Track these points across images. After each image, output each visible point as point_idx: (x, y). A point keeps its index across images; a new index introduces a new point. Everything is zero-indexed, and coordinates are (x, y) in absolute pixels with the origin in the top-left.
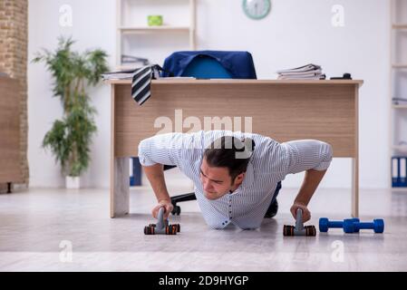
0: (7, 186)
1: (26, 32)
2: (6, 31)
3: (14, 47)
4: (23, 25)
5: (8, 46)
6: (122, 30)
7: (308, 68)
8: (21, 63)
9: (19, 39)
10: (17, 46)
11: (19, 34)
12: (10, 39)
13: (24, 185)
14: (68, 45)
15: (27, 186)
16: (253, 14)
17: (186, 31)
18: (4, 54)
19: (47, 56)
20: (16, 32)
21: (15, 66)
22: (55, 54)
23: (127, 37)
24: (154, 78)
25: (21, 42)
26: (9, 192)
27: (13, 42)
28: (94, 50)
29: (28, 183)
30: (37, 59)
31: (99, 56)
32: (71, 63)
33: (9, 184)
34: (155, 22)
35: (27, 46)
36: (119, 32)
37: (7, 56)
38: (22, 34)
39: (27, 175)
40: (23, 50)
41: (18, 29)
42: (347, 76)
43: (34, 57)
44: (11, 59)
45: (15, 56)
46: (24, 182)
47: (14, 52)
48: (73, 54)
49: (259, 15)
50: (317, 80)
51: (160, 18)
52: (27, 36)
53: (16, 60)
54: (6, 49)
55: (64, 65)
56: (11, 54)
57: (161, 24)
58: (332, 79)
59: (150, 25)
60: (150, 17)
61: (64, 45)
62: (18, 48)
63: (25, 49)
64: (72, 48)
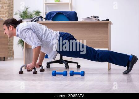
0: (3, 58)
1: (13, 5)
2: (5, 4)
3: (8, 10)
4: (12, 2)
5: (6, 9)
6: (46, 4)
7: (92, 17)
8: (11, 15)
9: (10, 7)
10: (9, 9)
11: (10, 5)
12: (7, 7)
13: (12, 58)
14: (27, 9)
15: (13, 58)
17: (68, 4)
18: (4, 12)
19: (19, 13)
20: (9, 5)
21: (8, 16)
22: (22, 12)
23: (48, 6)
25: (11, 8)
26: (4, 60)
27: (7, 8)
28: (36, 11)
29: (13, 57)
30: (16, 14)
31: (38, 13)
32: (28, 15)
33: (4, 57)
35: (13, 9)
36: (45, 4)
37: (6, 13)
38: (11, 5)
39: (13, 54)
40: (11, 11)
41: (10, 4)
42: (108, 20)
43: (15, 13)
44: (7, 14)
45: (8, 13)
46: (12, 57)
47: (8, 11)
48: (29, 12)
50: (96, 21)
52: (13, 6)
53: (9, 14)
54: (5, 11)
55: (25, 16)
56: (7, 12)
57: (59, 2)
58: (102, 21)
59: (55, 2)
61: (26, 9)
62: (10, 10)
63: (12, 10)
64: (28, 10)
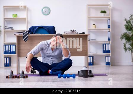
16: (45, 14)
24: (29, 34)
34: (15, 16)
49: (47, 14)
51: (17, 15)
60: (13, 15)
